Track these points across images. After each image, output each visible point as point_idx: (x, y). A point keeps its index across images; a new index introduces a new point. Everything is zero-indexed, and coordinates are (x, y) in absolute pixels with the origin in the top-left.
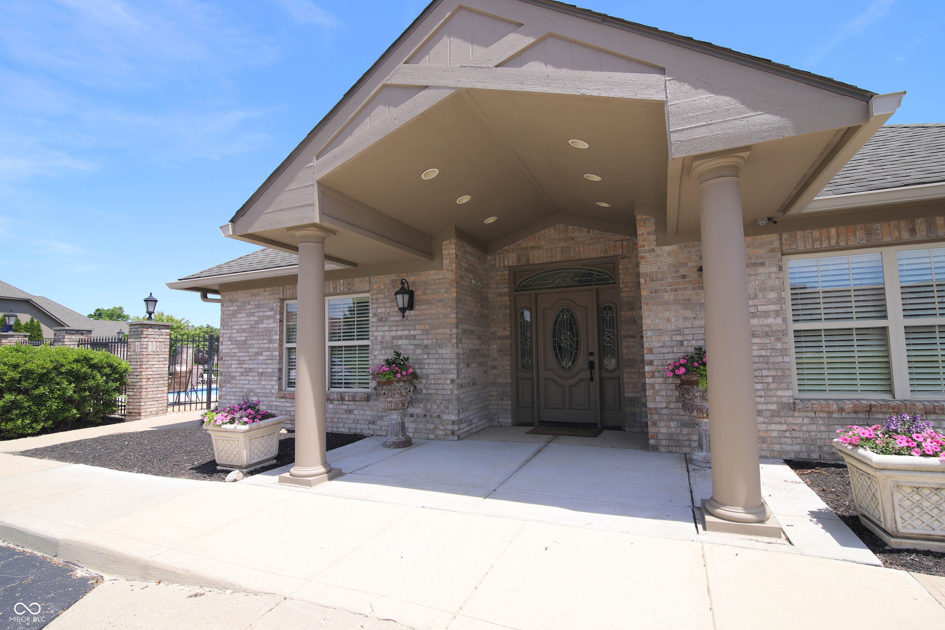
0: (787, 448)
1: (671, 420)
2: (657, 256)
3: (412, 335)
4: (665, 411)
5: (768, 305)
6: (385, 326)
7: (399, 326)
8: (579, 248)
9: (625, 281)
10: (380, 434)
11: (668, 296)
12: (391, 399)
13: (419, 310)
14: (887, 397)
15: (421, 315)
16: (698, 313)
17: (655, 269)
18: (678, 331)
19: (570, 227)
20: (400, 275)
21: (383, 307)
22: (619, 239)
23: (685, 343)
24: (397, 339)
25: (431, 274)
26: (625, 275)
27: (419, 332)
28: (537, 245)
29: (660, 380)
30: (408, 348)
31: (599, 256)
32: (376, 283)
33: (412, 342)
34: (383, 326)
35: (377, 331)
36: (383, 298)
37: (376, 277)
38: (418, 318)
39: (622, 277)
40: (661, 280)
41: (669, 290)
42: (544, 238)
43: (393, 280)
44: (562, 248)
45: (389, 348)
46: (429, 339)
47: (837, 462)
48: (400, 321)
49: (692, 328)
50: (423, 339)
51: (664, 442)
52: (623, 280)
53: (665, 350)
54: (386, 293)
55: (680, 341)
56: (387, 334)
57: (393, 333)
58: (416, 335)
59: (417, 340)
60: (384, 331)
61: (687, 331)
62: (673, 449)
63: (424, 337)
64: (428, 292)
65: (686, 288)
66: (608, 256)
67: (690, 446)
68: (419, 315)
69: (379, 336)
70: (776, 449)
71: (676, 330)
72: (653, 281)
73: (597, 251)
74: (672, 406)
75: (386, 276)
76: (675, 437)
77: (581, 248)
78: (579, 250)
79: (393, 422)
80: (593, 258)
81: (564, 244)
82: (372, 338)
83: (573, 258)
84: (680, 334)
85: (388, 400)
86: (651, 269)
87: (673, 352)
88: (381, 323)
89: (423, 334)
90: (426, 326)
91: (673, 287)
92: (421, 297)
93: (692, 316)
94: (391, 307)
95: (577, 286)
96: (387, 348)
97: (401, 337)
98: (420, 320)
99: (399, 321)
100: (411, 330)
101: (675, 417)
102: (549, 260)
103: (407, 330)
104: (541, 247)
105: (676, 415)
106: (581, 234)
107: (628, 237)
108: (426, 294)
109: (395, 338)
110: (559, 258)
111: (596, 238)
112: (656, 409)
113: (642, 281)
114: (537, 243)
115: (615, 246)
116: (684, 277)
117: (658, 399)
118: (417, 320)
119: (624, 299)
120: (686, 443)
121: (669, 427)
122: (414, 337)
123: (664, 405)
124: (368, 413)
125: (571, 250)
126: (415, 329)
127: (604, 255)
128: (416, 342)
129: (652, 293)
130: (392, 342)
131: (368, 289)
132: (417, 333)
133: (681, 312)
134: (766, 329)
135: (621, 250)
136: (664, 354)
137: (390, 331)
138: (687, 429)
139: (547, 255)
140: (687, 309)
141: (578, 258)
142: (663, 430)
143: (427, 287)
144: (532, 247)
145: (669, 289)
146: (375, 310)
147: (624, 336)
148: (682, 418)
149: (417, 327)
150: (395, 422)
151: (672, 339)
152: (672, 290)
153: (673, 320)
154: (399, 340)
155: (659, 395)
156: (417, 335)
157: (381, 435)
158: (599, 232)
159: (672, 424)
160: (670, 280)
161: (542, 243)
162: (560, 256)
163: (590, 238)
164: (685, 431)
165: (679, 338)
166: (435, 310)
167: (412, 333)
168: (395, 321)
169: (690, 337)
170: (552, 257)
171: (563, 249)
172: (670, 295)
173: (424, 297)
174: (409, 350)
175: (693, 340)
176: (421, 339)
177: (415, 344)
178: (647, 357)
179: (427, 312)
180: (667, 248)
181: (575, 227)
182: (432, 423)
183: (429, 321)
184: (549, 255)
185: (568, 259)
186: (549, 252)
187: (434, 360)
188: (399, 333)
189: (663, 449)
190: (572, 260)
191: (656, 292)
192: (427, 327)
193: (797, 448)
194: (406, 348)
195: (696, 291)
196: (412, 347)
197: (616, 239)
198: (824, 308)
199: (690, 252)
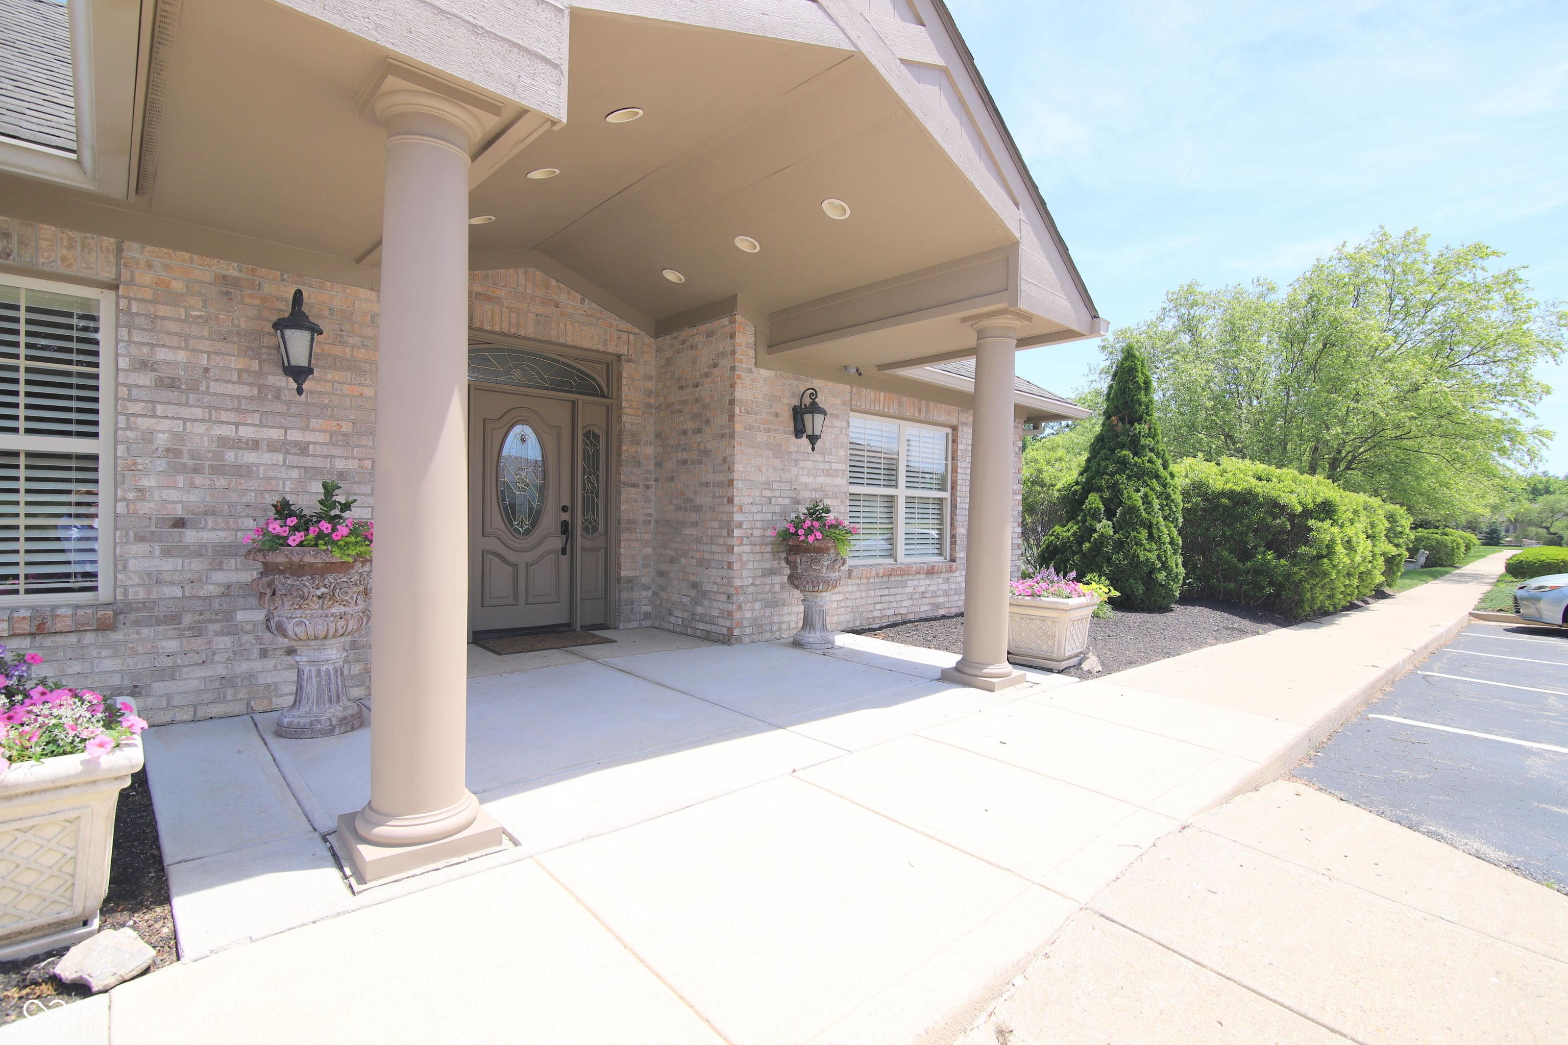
0: (842, 618)
1: (756, 600)
2: (753, 380)
3: (296, 444)
4: (751, 589)
5: (838, 463)
6: (187, 405)
7: (248, 411)
8: (565, 325)
9: (629, 398)
10: (168, 718)
11: (761, 437)
12: (343, 609)
13: (321, 380)
14: (891, 561)
15: (328, 394)
16: (786, 463)
17: (750, 398)
18: (768, 485)
19: (554, 282)
20: (253, 270)
21: (179, 348)
22: (625, 330)
23: (773, 500)
24: (240, 448)
25: (362, 296)
26: (629, 389)
27: (321, 438)
28: (490, 293)
29: (747, 549)
30: (279, 475)
31: (594, 348)
32: (150, 266)
33: (293, 460)
34: (180, 404)
35: (154, 415)
36: (179, 320)
37: (148, 248)
38: (316, 401)
39: (625, 389)
40: (755, 414)
41: (762, 429)
42: (506, 286)
43: (224, 277)
44: (537, 315)
45: (207, 470)
46: (353, 458)
47: (871, 626)
48: (252, 399)
49: (780, 482)
50: (332, 457)
51: (748, 631)
52: (627, 396)
53: (755, 509)
54: (193, 309)
55: (768, 498)
56: (199, 428)
57: (227, 431)
58: (309, 443)
59: (314, 456)
60: (185, 421)
61: (776, 486)
62: (756, 637)
63: (335, 451)
64: (351, 340)
65: (777, 430)
66: (608, 351)
67: (771, 631)
68: (321, 393)
69: (163, 432)
70: (835, 621)
71: (766, 484)
72: (748, 413)
73: (592, 338)
74: (758, 582)
75: (195, 257)
76: (759, 622)
77: (569, 326)
78: (566, 329)
79: (324, 668)
80: (586, 349)
81: (541, 308)
82: (130, 434)
83: (554, 339)
84: (769, 489)
85: (334, 610)
86: (747, 396)
87: (762, 512)
88: (168, 395)
89: (332, 443)
90: (343, 423)
91: (767, 426)
92: (326, 347)
93: (781, 467)
94: (215, 353)
95: (547, 389)
96: (196, 470)
97: (255, 445)
98: (325, 407)
99: (245, 398)
100: (291, 428)
101: (759, 596)
102: (513, 331)
103: (280, 427)
104: (496, 300)
105: (761, 593)
106: (569, 300)
107: (637, 331)
108: (343, 343)
109: (223, 442)
110: (530, 330)
111: (592, 316)
112: (742, 587)
113: (737, 410)
114: (491, 289)
115: (619, 338)
116: (777, 415)
117: (745, 573)
118: (313, 404)
119: (627, 426)
120: (768, 627)
121: (753, 610)
122: (303, 449)
123: (750, 581)
124: (108, 665)
125: (553, 324)
126: (306, 428)
127: (602, 349)
128: (308, 462)
129: (745, 429)
130: (219, 455)
131: (108, 275)
132: (312, 439)
133: (772, 460)
134: (836, 490)
135: (626, 347)
136: (754, 513)
137: (209, 420)
138: (770, 609)
139: (510, 319)
140: (778, 458)
141: (562, 341)
142: (748, 615)
143: (346, 327)
144: (481, 294)
145: (762, 427)
146: (145, 350)
147: (624, 484)
148: (766, 596)
149: (314, 423)
150: (331, 668)
151: (762, 494)
152: (765, 429)
153: (764, 469)
154: (246, 452)
155: (746, 569)
156: (314, 443)
157: (172, 722)
158: (597, 307)
159: (757, 605)
160: (764, 416)
161: (502, 293)
162: (532, 329)
163: (584, 313)
164: (768, 612)
165: (767, 493)
166: (373, 390)
167: (294, 436)
168: (232, 397)
169: (777, 494)
170: (518, 325)
171: (539, 317)
172: (763, 436)
173: (338, 350)
174: (284, 481)
175: (781, 497)
176: (326, 457)
177: (306, 468)
178: (737, 517)
179: (346, 389)
180: (764, 372)
181: (562, 286)
182: (357, 661)
183: (352, 414)
184: (514, 321)
185: (546, 339)
186: (514, 315)
187: (365, 510)
188: (246, 432)
189: (746, 640)
190: (552, 343)
191: (750, 429)
192: (347, 427)
193: (847, 617)
194: (272, 474)
195: (786, 436)
196: (295, 474)
197: (620, 328)
198: (867, 473)
199: (784, 385)
